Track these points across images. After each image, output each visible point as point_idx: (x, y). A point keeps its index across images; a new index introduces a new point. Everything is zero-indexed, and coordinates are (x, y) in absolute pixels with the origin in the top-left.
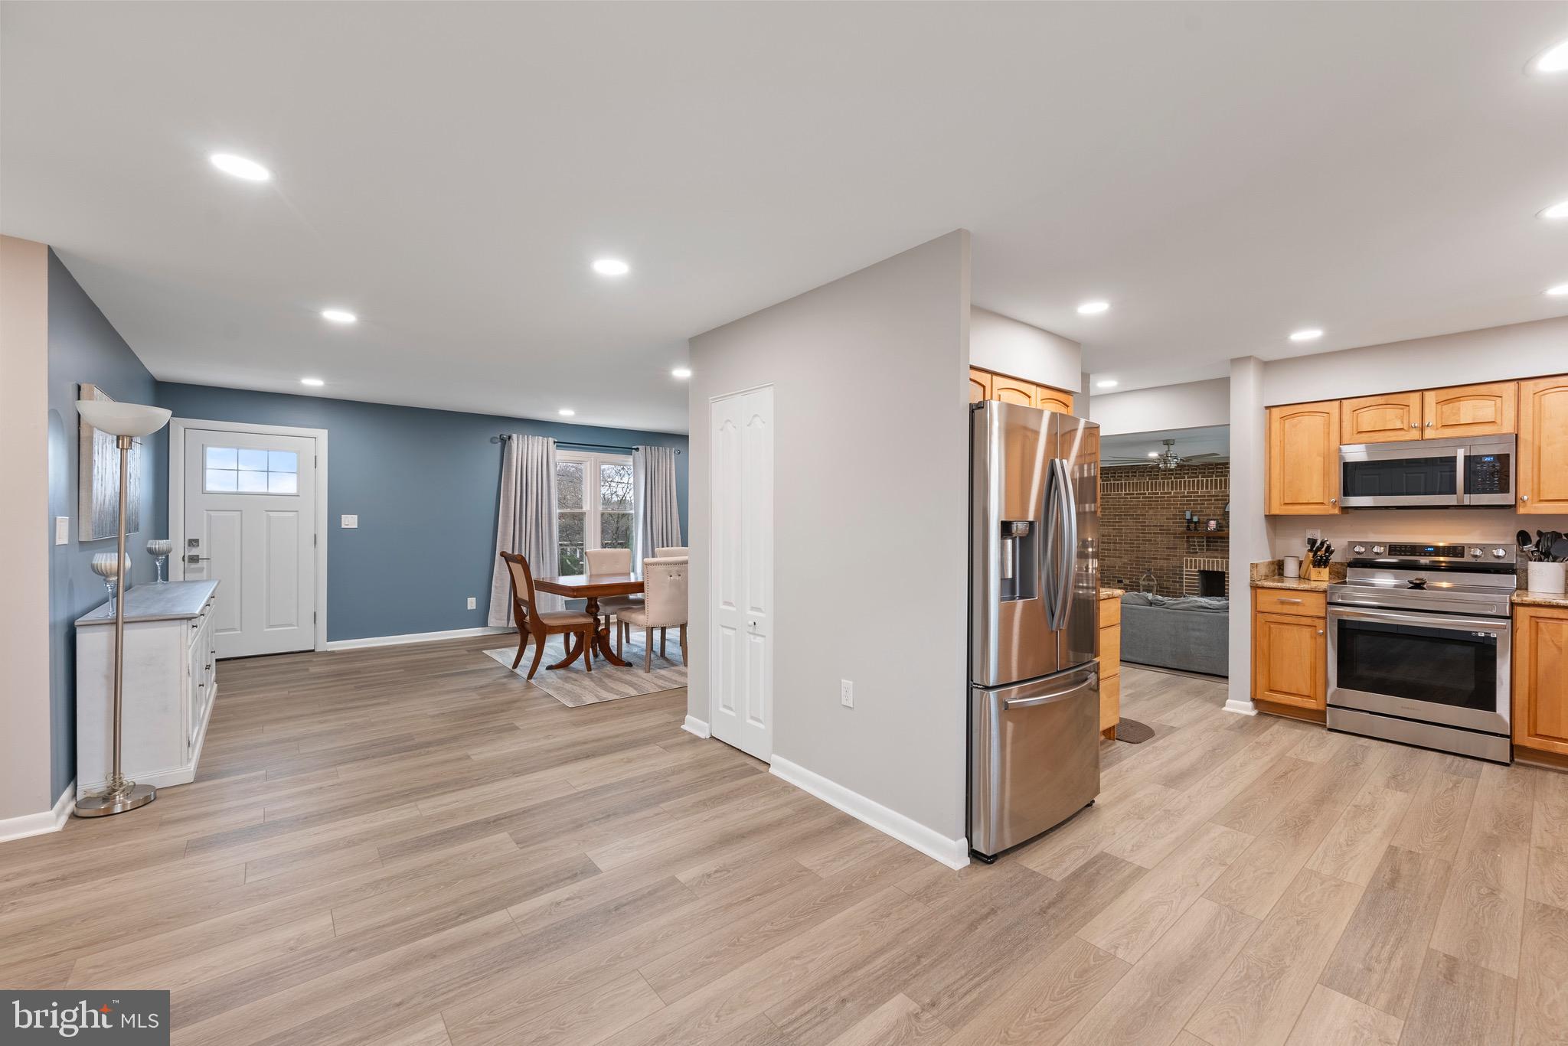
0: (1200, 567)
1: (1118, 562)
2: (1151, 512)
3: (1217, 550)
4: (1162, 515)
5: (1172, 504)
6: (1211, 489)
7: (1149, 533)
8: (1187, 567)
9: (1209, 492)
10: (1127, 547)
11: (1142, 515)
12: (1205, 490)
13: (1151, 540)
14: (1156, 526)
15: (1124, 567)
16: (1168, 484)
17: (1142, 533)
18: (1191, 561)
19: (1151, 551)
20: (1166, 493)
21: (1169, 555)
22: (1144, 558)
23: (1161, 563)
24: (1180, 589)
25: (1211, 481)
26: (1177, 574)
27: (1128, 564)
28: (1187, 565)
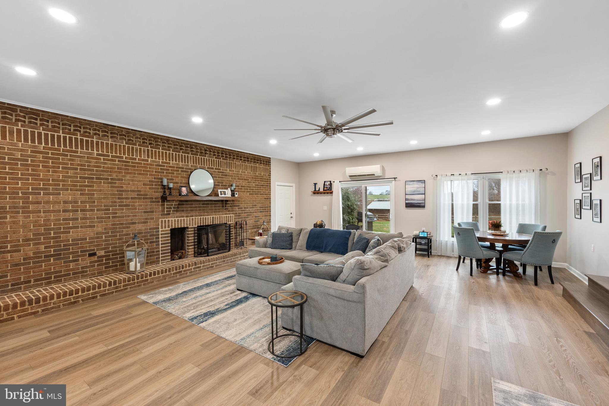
0: (172, 226)
1: (90, 233)
2: (128, 177)
3: (183, 211)
4: (140, 181)
5: (149, 171)
6: (179, 162)
7: (127, 198)
8: (162, 228)
9: (178, 164)
10: (101, 214)
11: (119, 180)
12: (174, 162)
13: (129, 205)
14: (133, 191)
15: (98, 238)
16: (144, 151)
17: (119, 198)
18: (165, 221)
19: (129, 216)
20: (143, 160)
21: (146, 219)
22: (122, 224)
23: (140, 227)
24: (156, 248)
25: (179, 155)
26: (153, 235)
27: (103, 233)
28: (162, 226)
